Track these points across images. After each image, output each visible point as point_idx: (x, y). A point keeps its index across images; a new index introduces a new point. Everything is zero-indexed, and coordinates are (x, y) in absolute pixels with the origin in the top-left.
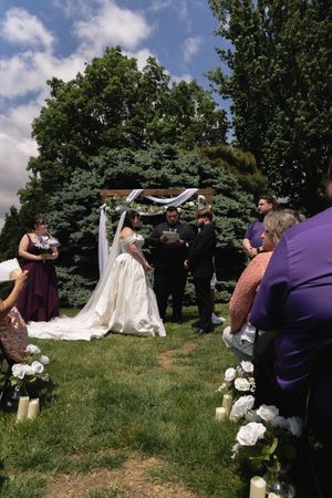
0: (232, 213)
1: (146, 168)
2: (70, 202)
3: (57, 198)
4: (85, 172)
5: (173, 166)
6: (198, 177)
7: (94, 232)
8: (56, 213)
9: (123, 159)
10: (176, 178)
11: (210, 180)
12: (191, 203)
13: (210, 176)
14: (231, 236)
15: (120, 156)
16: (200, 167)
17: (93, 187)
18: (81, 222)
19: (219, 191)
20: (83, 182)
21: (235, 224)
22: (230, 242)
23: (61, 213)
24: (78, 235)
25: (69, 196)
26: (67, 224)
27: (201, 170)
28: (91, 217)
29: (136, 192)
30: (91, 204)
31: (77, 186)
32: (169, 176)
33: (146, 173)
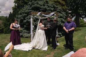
0: (61, 17)
1: (41, 6)
2: (23, 13)
3: (20, 12)
4: (27, 6)
5: (48, 5)
6: (53, 8)
7: (29, 21)
9: (36, 3)
10: (48, 9)
11: (56, 9)
12: (53, 16)
13: (56, 8)
14: (60, 23)
15: (35, 2)
16: (54, 6)
17: (29, 9)
18: (26, 18)
19: (58, 12)
20: (26, 8)
21: (61, 20)
22: (60, 24)
23: (21, 16)
24: (25, 21)
25: (23, 11)
26: (23, 18)
27: (54, 7)
28: (28, 17)
29: (40, 13)
30: (28, 14)
31: (25, 9)
32: (47, 8)
33: (41, 7)
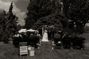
8: (35, 26)
9: (44, 19)
17: (40, 22)
19: (57, 24)
27: (55, 21)
32: (50, 22)
33: (47, 21)
